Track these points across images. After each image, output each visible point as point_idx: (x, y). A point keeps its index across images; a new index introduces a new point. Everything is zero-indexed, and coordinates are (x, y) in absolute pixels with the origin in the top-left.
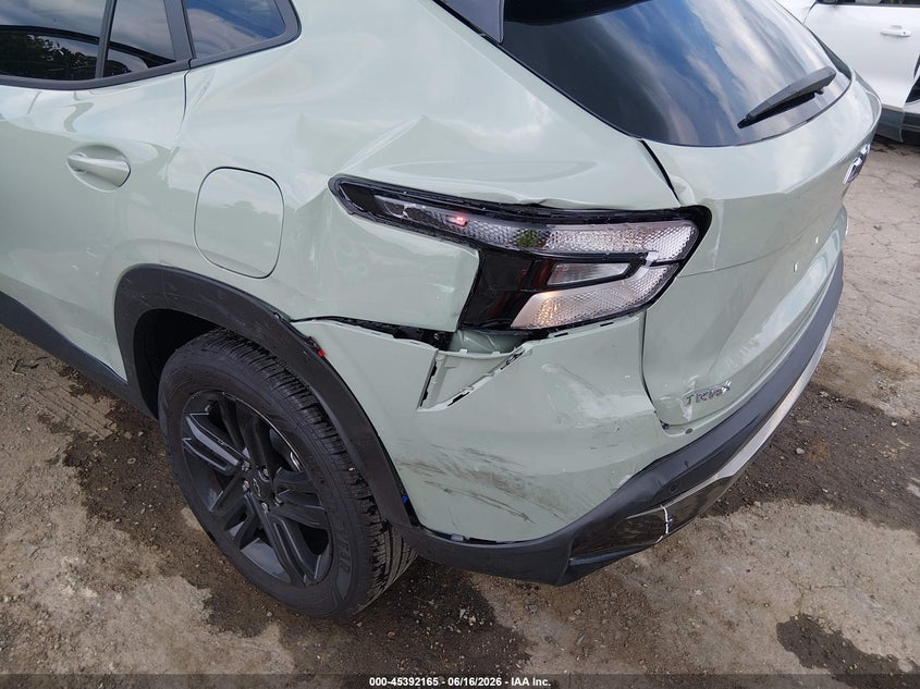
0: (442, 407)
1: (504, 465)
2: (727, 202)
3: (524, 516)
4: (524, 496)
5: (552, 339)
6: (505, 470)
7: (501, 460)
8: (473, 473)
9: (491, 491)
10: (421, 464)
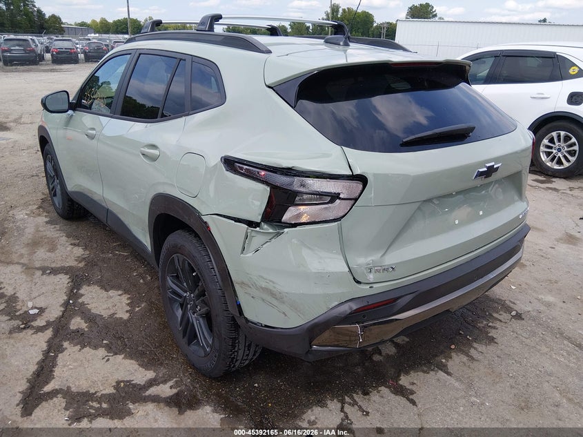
0: (250, 255)
1: (274, 285)
2: (375, 175)
3: (284, 313)
4: (284, 303)
5: (298, 228)
6: (274, 287)
7: (273, 283)
8: (262, 288)
9: (269, 298)
10: (243, 283)
